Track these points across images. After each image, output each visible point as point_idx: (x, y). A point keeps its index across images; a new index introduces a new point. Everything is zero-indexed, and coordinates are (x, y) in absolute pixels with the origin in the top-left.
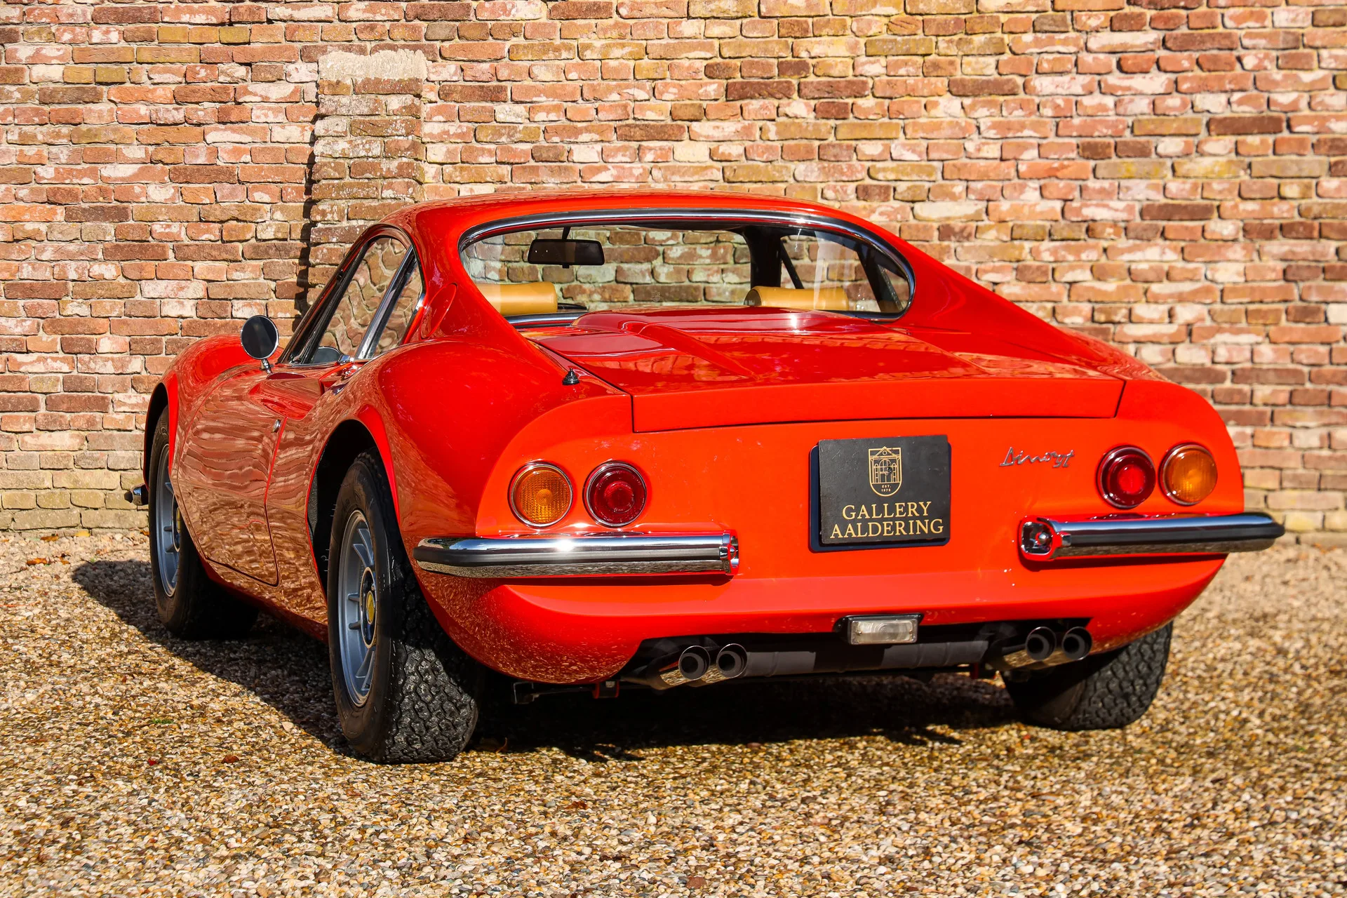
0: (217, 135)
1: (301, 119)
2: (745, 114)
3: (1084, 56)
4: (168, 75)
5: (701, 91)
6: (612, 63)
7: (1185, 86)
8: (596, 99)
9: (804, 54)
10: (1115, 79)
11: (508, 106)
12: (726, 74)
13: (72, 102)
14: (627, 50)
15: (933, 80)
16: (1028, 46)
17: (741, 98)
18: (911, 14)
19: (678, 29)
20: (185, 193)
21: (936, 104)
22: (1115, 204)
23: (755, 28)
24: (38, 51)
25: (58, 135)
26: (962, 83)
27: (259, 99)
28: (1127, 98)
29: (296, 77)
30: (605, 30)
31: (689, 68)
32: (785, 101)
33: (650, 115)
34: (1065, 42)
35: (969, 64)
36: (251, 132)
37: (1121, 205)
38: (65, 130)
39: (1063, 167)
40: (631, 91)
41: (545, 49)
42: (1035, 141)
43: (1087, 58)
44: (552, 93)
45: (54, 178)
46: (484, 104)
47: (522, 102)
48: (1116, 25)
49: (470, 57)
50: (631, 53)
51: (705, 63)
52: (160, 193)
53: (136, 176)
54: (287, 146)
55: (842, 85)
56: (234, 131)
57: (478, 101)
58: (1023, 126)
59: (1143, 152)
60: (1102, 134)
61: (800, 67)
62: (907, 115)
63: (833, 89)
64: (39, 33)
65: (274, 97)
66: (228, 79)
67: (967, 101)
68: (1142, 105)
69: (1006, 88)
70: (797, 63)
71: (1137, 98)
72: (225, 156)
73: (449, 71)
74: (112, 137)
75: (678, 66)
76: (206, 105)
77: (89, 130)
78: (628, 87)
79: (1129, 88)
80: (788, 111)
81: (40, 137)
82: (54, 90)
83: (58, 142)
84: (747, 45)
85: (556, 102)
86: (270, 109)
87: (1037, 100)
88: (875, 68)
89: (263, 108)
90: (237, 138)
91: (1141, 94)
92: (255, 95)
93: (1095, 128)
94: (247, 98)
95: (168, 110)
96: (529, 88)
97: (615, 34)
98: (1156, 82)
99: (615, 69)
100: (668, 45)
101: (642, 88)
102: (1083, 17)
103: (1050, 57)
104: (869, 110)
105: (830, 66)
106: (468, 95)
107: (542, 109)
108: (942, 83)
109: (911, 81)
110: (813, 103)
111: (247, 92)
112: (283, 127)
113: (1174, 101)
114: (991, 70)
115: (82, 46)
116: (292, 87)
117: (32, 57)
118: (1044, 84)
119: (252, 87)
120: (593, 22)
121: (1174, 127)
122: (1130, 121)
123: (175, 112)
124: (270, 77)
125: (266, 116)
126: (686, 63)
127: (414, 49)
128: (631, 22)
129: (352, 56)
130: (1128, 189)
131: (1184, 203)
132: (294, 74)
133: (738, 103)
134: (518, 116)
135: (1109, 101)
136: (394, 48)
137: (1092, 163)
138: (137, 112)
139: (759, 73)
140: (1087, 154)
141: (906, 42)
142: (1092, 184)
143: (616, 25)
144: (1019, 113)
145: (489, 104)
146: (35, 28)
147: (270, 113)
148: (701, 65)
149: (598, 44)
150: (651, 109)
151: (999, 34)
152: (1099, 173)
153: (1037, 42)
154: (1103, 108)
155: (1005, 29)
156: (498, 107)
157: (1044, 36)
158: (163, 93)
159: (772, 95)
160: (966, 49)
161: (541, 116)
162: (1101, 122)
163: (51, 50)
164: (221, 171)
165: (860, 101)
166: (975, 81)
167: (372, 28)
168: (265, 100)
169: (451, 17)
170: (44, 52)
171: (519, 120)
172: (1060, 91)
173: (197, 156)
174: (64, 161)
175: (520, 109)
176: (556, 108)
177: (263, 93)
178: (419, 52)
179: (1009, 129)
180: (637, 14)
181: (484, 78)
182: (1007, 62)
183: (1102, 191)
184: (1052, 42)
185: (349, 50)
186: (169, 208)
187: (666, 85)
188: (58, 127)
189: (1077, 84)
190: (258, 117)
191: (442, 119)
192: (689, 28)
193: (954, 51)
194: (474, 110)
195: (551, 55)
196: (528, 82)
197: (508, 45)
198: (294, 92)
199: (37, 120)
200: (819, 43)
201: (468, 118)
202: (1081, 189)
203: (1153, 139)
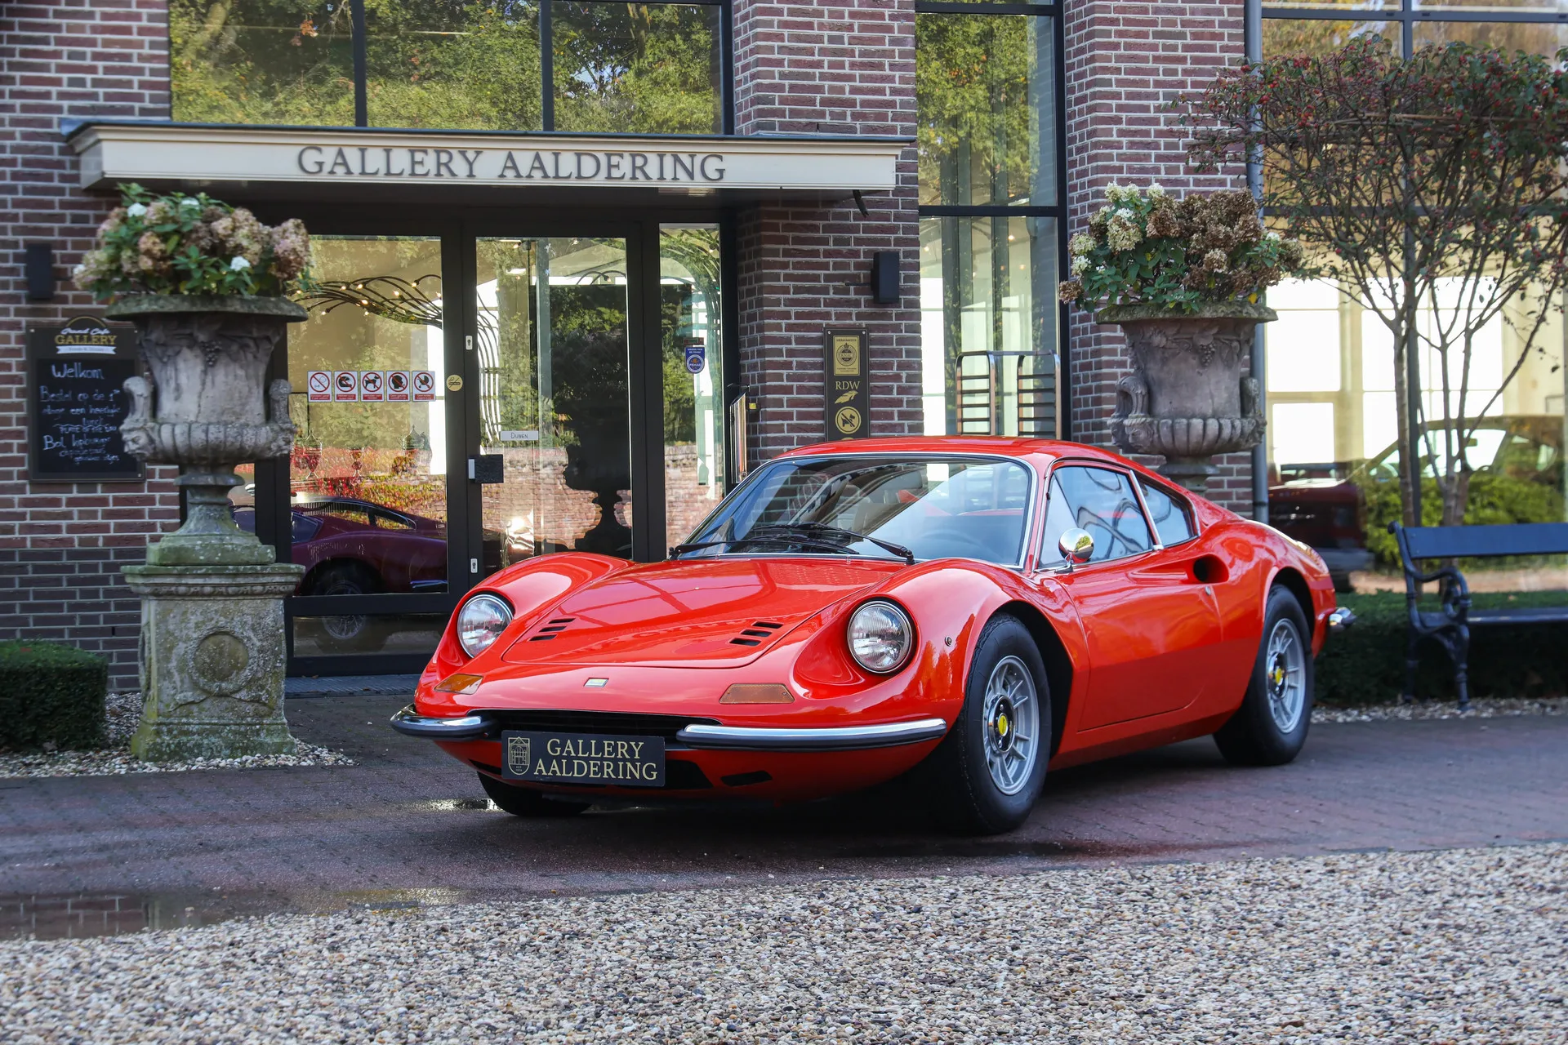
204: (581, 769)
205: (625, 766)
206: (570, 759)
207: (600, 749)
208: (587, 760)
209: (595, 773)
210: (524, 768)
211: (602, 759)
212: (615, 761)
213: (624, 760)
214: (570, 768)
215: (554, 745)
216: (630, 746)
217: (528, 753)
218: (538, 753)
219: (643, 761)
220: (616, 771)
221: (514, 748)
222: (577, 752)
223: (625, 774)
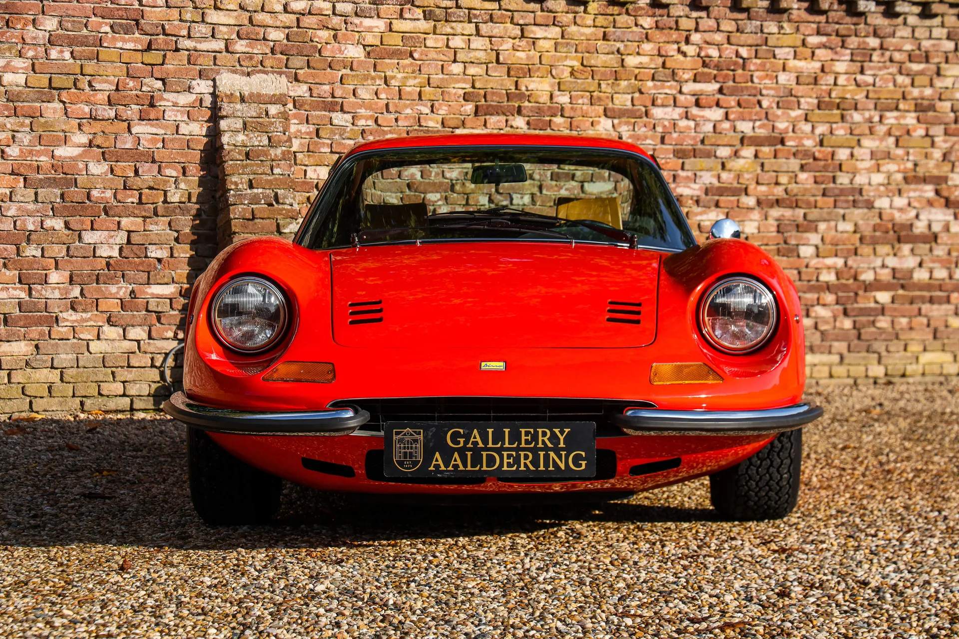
0: (139, 129)
1: (200, 119)
2: (488, 125)
3: (678, 96)
4: (105, 85)
5: (462, 109)
6: (408, 89)
7: (732, 117)
8: (396, 112)
9: (523, 89)
10: (695, 111)
11: (340, 114)
12: (476, 99)
13: (33, 101)
14: (417, 81)
15: (597, 107)
16: (650, 88)
17: (485, 115)
18: (586, 66)
19: (450, 68)
20: (115, 168)
21: (599, 122)
22: (693, 186)
23: (496, 71)
24: (8, 63)
25: (22, 125)
26: (613, 110)
27: (170, 104)
28: (702, 123)
29: (197, 90)
30: (404, 67)
31: (455, 94)
32: (510, 118)
33: (431, 124)
34: (670, 88)
35: (617, 98)
36: (165, 127)
37: (696, 186)
38: (28, 121)
39: (667, 163)
40: (419, 108)
41: (366, 77)
42: (651, 147)
43: (681, 98)
44: (369, 107)
45: (19, 156)
46: (324, 113)
47: (349, 112)
48: (698, 78)
49: (317, 81)
50: (420, 83)
51: (464, 91)
52: (98, 168)
53: (80, 155)
54: (188, 137)
55: (546, 108)
56: (152, 126)
57: (321, 111)
58: (646, 138)
59: (708, 155)
60: (688, 144)
61: (521, 96)
62: (582, 128)
63: (539, 111)
64: (10, 49)
65: (181, 103)
66: (149, 89)
67: (616, 121)
68: (709, 127)
69: (638, 114)
70: (520, 94)
71: (707, 123)
72: (146, 143)
73: (301, 90)
74: (64, 127)
75: (449, 93)
76: (133, 106)
77: (46, 122)
78: (417, 105)
79: (703, 117)
80: (514, 124)
81: (9, 126)
82: (20, 92)
83: (23, 130)
84: (491, 81)
85: (371, 113)
86: (178, 111)
87: (653, 122)
88: (563, 99)
89: (173, 110)
90: (154, 130)
91: (709, 120)
92: (168, 101)
93: (684, 140)
94: (162, 103)
95: (105, 109)
96: (354, 104)
97: (410, 70)
98: (716, 114)
99: (410, 93)
100: (443, 79)
101: (426, 106)
102: (680, 72)
103: (662, 96)
104: (559, 125)
105: (540, 96)
106: (315, 107)
107: (362, 117)
108: (601, 109)
109: (585, 107)
110: (527, 119)
111: (162, 99)
112: (188, 124)
113: (726, 125)
114: (629, 103)
115: (41, 61)
116: (194, 96)
117: (4, 67)
118: (657, 112)
119: (166, 95)
120: (396, 61)
121: (725, 142)
122: (702, 136)
123: (110, 111)
124: (179, 89)
125: (176, 116)
126: (454, 91)
127: (280, 74)
128: (419, 62)
129: (237, 76)
130: (701, 177)
131: (729, 186)
132: (196, 87)
133: (482, 118)
134: (347, 122)
135: (692, 124)
136: (266, 73)
137: (681, 161)
138: (83, 110)
139: (497, 99)
140: (680, 155)
141: (583, 84)
142: (682, 174)
143: (411, 64)
144: (644, 129)
145: (327, 113)
146: (6, 46)
147: (179, 114)
148: (461, 92)
149: (399, 76)
150: (431, 120)
151: (633, 81)
152: (686, 167)
153: (655, 87)
154: (689, 128)
155: (638, 78)
156: (334, 115)
157: (659, 83)
158: (102, 97)
159: (504, 114)
160: (616, 89)
161: (362, 122)
162: (688, 136)
163: (19, 63)
164: (142, 154)
165: (554, 119)
166: (620, 109)
167: (251, 58)
168: (175, 105)
169: (305, 53)
170: (13, 63)
171: (348, 124)
172: (667, 117)
173: (125, 143)
174: (26, 144)
175: (348, 117)
176: (371, 117)
177: (174, 100)
178: (283, 76)
179: (638, 139)
180: (424, 58)
181: (326, 95)
182: (638, 98)
183: (687, 177)
184: (663, 87)
185: (235, 72)
186: (104, 179)
187: (440, 105)
188: (21, 119)
189: (676, 113)
190: (170, 116)
191: (296, 121)
192: (457, 68)
193: (609, 90)
194: (318, 117)
195: (369, 82)
196: (352, 99)
197: (340, 74)
198: (195, 100)
199: (6, 113)
200: (533, 81)
201: (315, 122)
202: (675, 177)
203: (713, 147)
204: (491, 461)
205: (547, 457)
206: (476, 452)
207: (514, 437)
208: (499, 451)
209: (509, 465)
210: (415, 463)
211: (518, 449)
212: (535, 451)
213: (546, 449)
214: (477, 460)
215: (455, 436)
216: (554, 435)
217: (420, 446)
218: (435, 445)
219: (569, 451)
220: (535, 462)
221: (401, 441)
222: (486, 442)
223: (546, 464)
